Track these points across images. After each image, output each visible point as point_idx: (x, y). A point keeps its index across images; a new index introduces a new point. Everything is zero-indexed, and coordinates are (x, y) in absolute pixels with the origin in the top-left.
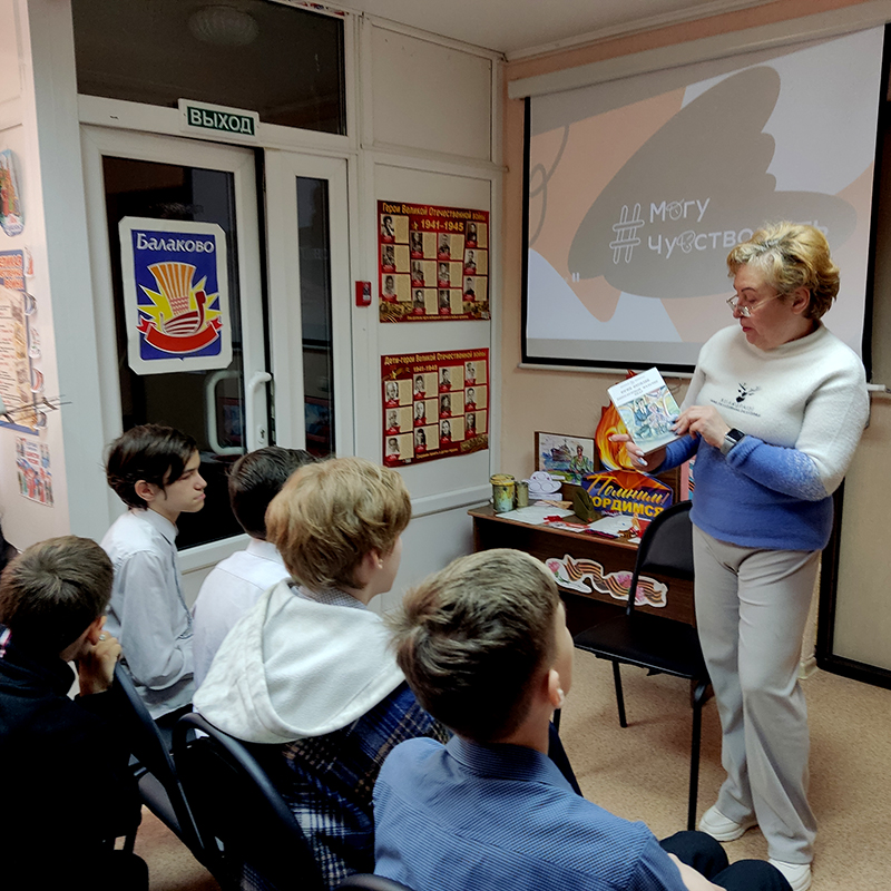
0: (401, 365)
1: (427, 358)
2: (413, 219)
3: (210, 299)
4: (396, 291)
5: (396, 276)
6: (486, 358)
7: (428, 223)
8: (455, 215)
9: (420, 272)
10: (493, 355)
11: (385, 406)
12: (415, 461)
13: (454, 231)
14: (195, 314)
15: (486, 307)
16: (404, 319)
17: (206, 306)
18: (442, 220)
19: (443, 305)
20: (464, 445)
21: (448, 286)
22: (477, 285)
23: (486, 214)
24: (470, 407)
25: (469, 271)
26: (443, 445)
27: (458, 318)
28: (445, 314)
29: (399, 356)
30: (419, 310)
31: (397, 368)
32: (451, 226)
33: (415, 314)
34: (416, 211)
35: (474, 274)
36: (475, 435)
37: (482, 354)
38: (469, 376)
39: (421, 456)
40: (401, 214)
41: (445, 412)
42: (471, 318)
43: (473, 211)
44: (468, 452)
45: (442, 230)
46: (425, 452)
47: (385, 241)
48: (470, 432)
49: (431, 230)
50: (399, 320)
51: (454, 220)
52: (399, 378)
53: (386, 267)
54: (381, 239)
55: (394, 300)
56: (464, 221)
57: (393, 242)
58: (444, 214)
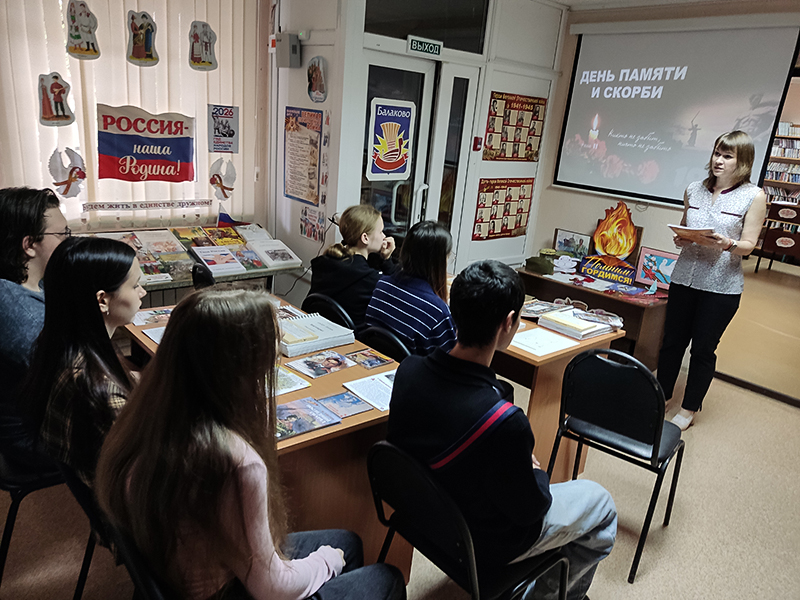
0: (489, 184)
1: (502, 181)
2: (508, 102)
3: (405, 143)
4: (492, 143)
5: (494, 135)
6: (532, 183)
7: (515, 105)
8: (530, 101)
9: (506, 133)
10: (536, 182)
11: (478, 206)
12: (488, 238)
13: (528, 110)
14: (397, 150)
15: (537, 154)
16: (495, 159)
17: (402, 146)
18: (523, 103)
19: (515, 152)
20: (513, 232)
21: (519, 141)
22: (534, 141)
23: (545, 100)
24: (520, 211)
25: (531, 133)
26: (502, 231)
27: (521, 160)
28: (515, 158)
29: (489, 180)
30: (503, 154)
31: (487, 186)
32: (527, 107)
33: (500, 157)
34: (511, 98)
35: (534, 135)
36: (520, 227)
37: (530, 181)
38: (522, 193)
39: (492, 236)
40: (501, 99)
41: (506, 212)
42: (529, 160)
43: (540, 99)
44: (515, 236)
45: (521, 109)
46: (493, 233)
47: (492, 114)
48: (518, 225)
49: (515, 109)
50: (492, 159)
51: (529, 104)
52: (487, 191)
53: (490, 129)
54: (490, 114)
55: (491, 148)
56: (534, 104)
57: (495, 115)
58: (524, 100)
